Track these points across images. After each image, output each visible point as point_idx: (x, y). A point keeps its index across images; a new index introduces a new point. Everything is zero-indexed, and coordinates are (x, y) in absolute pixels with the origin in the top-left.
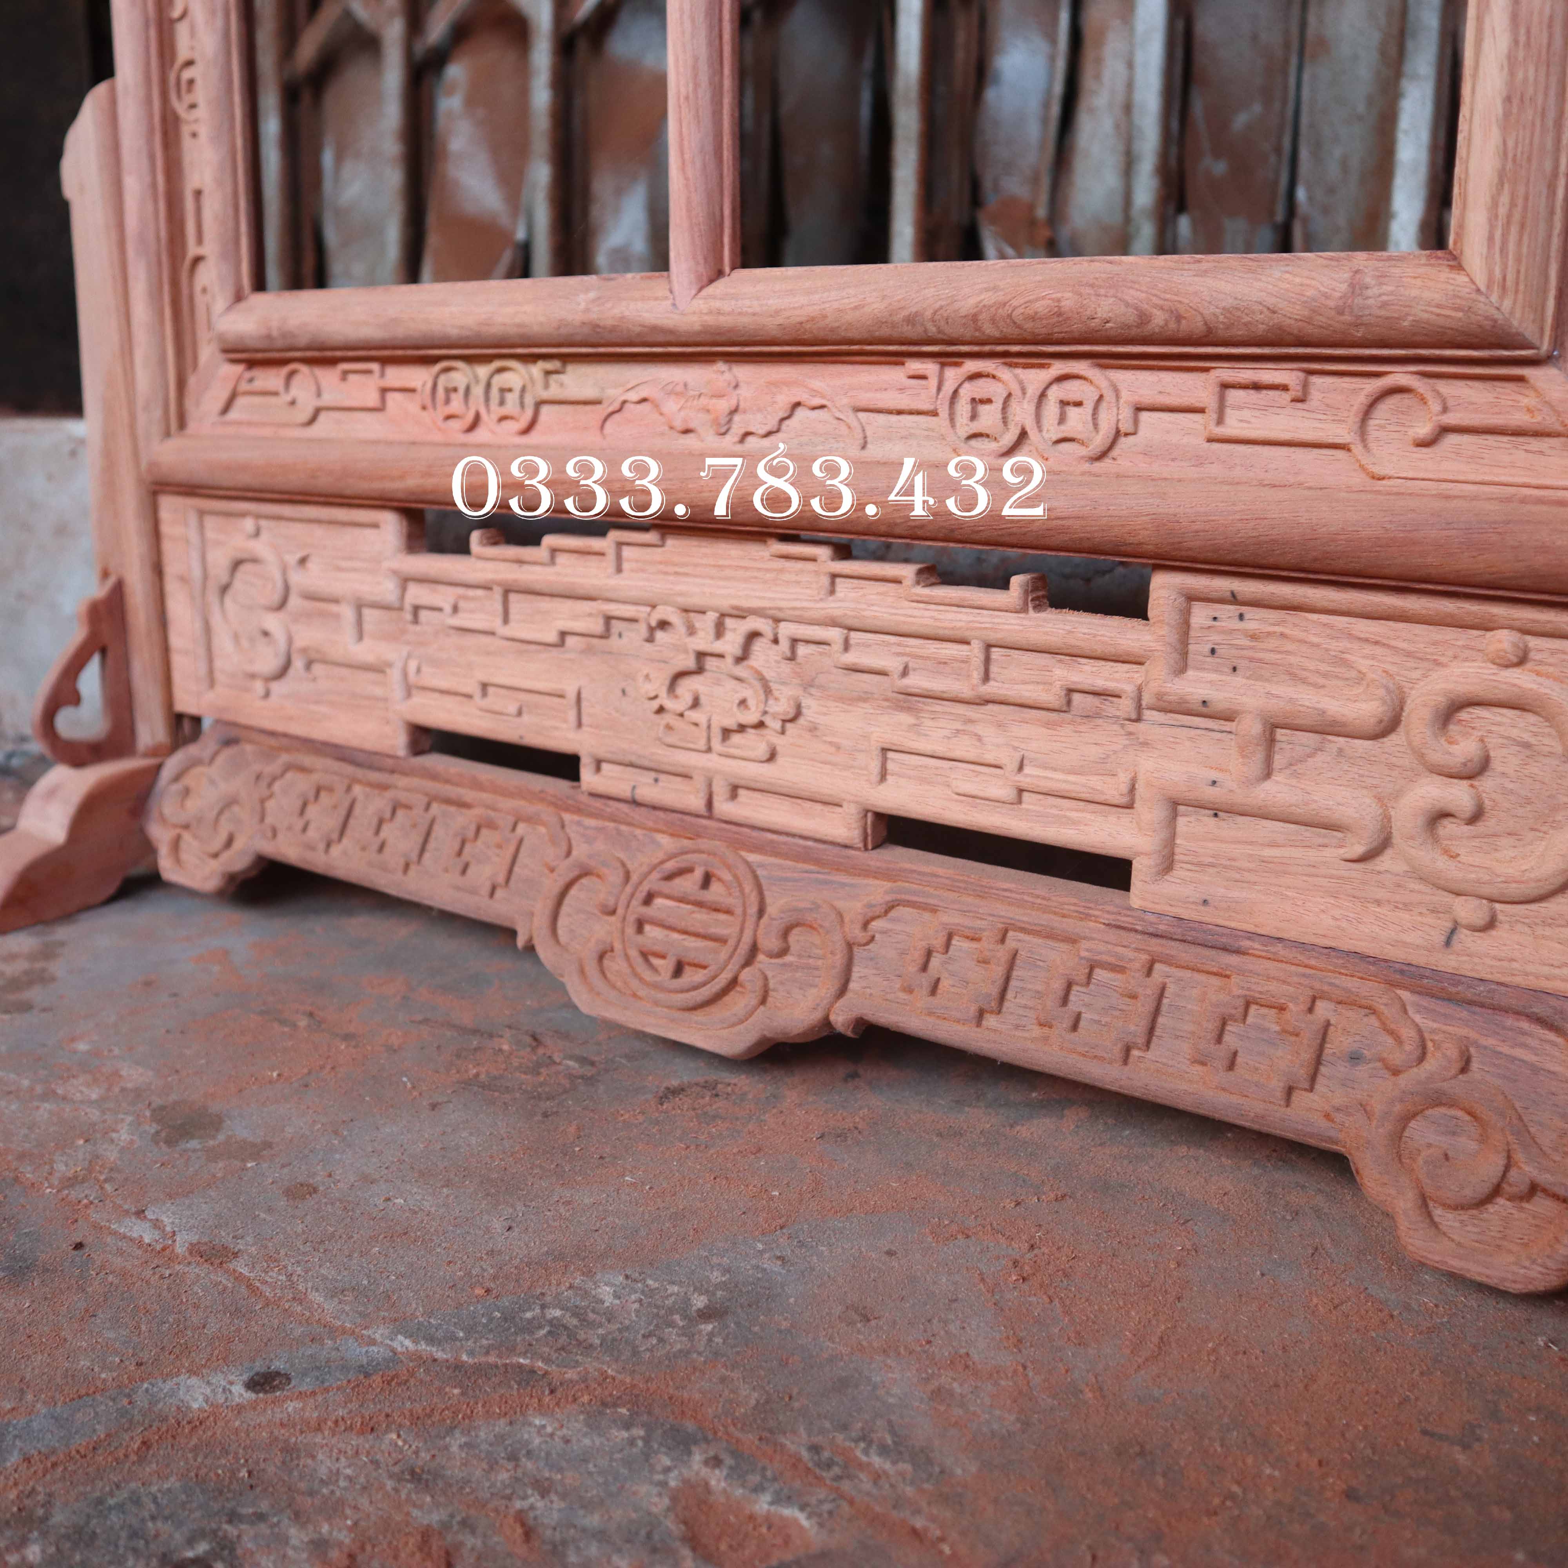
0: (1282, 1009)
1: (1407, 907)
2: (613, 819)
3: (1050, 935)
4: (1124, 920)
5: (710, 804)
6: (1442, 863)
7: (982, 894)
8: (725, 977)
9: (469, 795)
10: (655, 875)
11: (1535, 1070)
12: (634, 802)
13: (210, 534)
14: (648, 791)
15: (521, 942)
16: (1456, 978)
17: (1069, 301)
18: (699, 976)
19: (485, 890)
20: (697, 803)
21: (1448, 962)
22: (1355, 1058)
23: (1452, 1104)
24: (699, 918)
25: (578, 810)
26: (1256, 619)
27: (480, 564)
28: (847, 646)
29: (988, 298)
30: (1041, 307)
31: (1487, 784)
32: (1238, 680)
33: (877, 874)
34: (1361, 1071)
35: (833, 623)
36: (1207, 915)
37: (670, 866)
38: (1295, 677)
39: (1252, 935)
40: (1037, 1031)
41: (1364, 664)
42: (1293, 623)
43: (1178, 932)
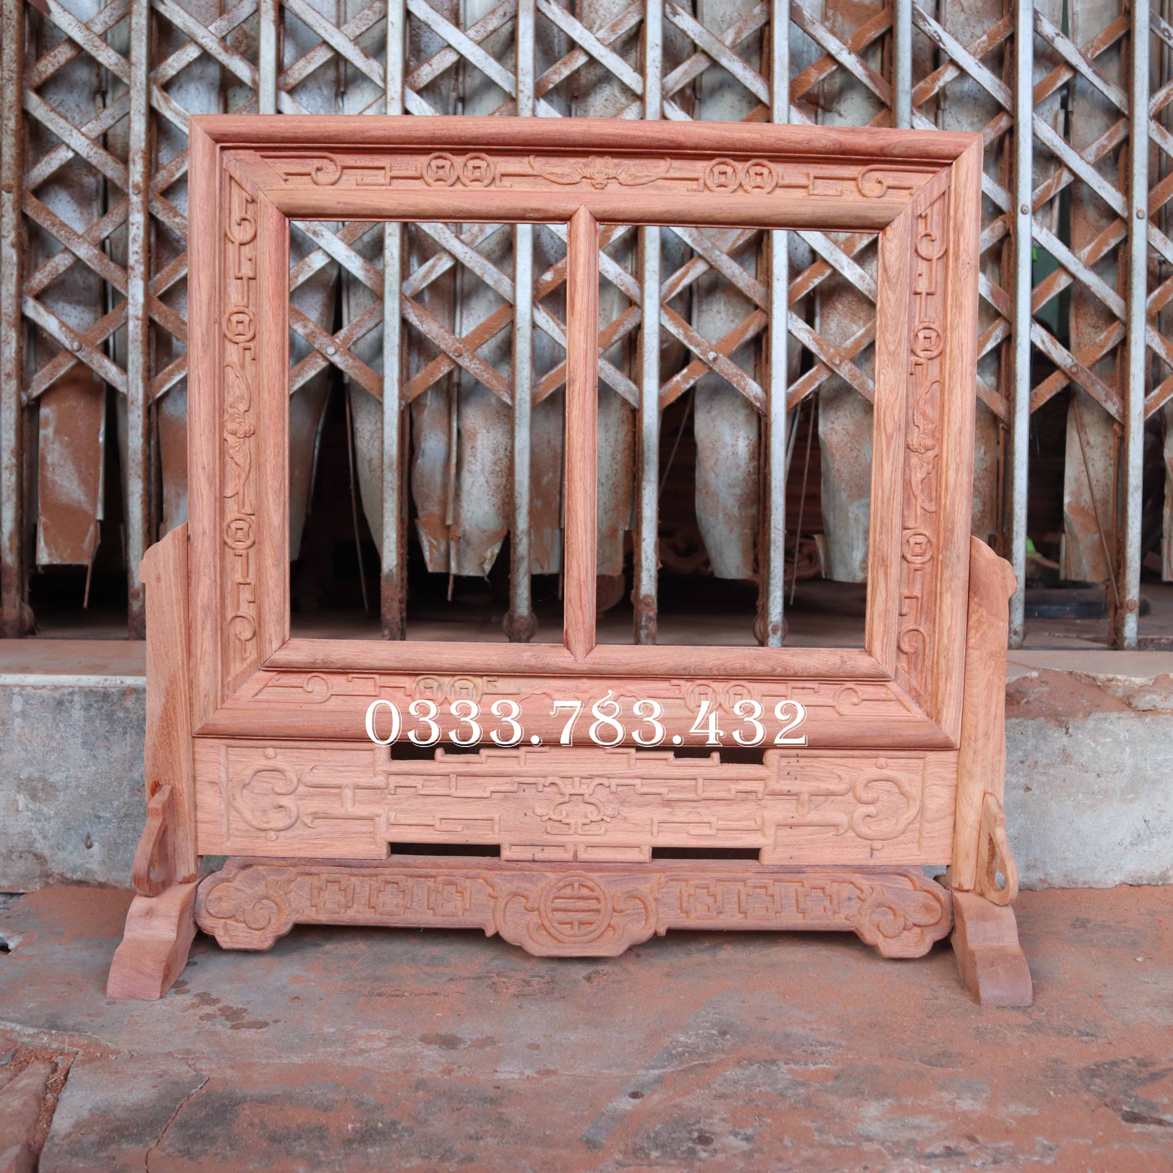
0: (823, 889)
1: (856, 847)
2: (521, 870)
3: (735, 880)
4: (761, 870)
5: (575, 855)
6: (868, 832)
7: (704, 870)
8: (605, 925)
9: (434, 872)
10: (554, 890)
11: (902, 889)
12: (534, 861)
13: (232, 758)
14: (540, 855)
15: (489, 933)
16: (874, 867)
17: (748, 664)
18: (592, 928)
19: (460, 914)
20: (569, 856)
21: (872, 862)
22: (850, 899)
23: (884, 906)
24: (581, 904)
25: (501, 869)
26: (803, 762)
27: (442, 765)
28: (642, 785)
29: (718, 662)
30: (737, 666)
31: (879, 804)
32: (797, 782)
33: (657, 871)
34: (853, 903)
35: (638, 777)
36: (792, 863)
37: (561, 884)
38: (817, 779)
39: (807, 866)
40: (740, 916)
41: (840, 773)
42: (815, 762)
43: (781, 870)
